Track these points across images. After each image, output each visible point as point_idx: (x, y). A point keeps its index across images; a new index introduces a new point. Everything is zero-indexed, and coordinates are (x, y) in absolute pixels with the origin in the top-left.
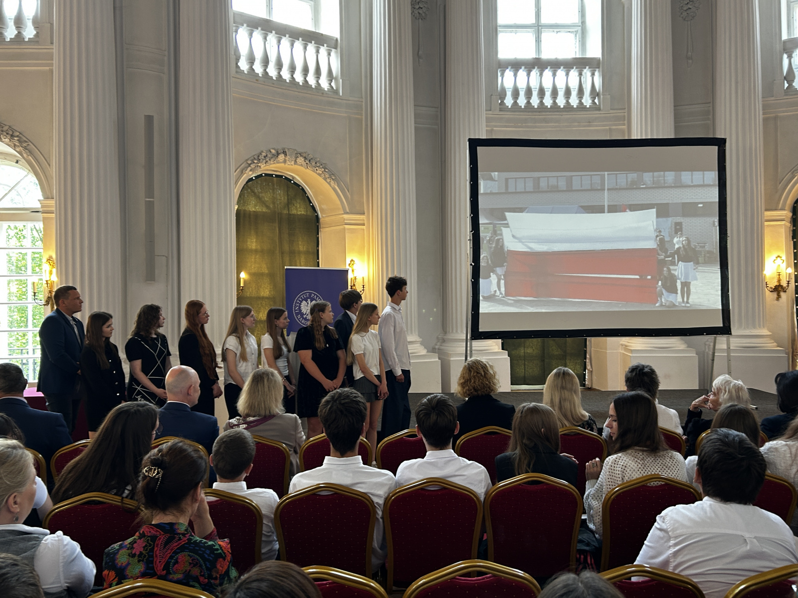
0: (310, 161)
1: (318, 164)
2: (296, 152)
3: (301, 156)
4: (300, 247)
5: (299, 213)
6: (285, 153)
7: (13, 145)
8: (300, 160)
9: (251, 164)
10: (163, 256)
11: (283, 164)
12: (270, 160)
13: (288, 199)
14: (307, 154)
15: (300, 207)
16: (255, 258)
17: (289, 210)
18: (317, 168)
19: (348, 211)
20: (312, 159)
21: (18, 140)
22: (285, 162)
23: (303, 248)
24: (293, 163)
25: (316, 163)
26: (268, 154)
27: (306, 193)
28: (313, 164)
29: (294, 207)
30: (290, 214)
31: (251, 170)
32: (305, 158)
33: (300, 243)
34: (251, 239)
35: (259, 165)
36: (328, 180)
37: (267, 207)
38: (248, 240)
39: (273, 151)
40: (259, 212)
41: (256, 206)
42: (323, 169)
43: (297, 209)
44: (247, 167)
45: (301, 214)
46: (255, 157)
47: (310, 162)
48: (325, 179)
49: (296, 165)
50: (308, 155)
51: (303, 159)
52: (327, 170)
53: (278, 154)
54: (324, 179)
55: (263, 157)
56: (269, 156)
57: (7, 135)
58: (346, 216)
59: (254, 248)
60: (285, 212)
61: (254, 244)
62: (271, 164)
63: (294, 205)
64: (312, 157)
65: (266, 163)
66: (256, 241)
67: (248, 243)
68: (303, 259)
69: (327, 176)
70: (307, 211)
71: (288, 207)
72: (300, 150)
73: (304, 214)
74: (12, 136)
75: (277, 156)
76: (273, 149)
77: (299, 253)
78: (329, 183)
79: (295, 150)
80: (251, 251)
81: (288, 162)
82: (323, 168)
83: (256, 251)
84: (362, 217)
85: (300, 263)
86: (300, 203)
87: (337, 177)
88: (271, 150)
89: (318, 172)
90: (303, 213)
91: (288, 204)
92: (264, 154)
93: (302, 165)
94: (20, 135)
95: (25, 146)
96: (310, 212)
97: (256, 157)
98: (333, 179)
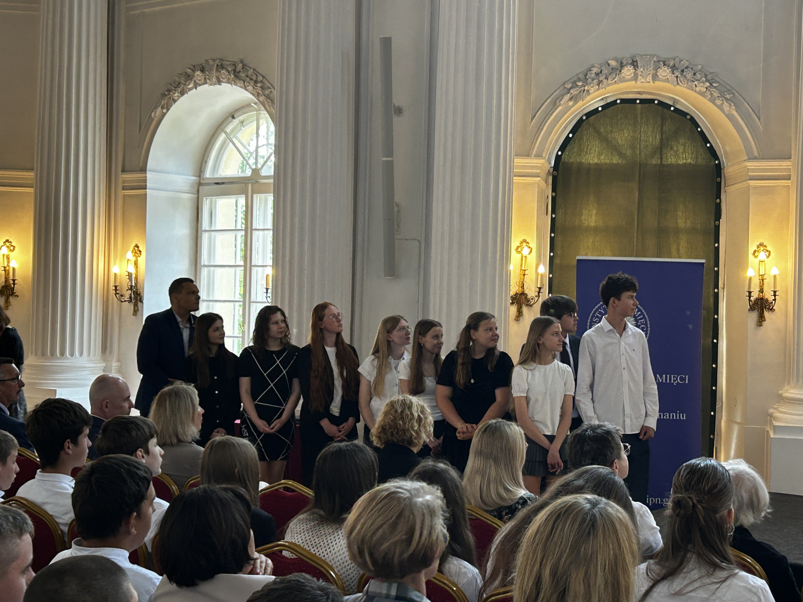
0: (683, 71)
1: (698, 76)
2: (655, 59)
3: (664, 65)
4: (679, 221)
5: (681, 162)
6: (634, 64)
7: (256, 94)
8: (664, 72)
9: (571, 88)
10: (415, 239)
11: (633, 82)
12: (607, 78)
13: (661, 139)
14: (677, 60)
15: (684, 152)
16: (593, 242)
17: (661, 159)
18: (696, 83)
19: (756, 154)
20: (686, 68)
21: (261, 87)
22: (635, 78)
23: (686, 222)
24: (650, 78)
25: (695, 74)
26: (603, 68)
27: (698, 126)
28: (689, 76)
29: (672, 152)
30: (664, 165)
31: (571, 99)
32: (674, 68)
33: (680, 213)
34: (589, 211)
35: (586, 88)
36: (718, 102)
37: (621, 155)
38: (584, 212)
39: (613, 63)
40: (606, 164)
41: (600, 154)
42: (708, 84)
43: (676, 155)
44: (563, 95)
45: (684, 164)
46: (579, 76)
47: (682, 74)
48: (712, 100)
49: (656, 82)
50: (681, 61)
51: (669, 71)
52: (715, 85)
53: (622, 66)
54: (710, 100)
55: (593, 75)
56: (605, 71)
57: (251, 82)
58: (751, 165)
59: (593, 224)
60: (655, 161)
61: (594, 218)
62: (609, 85)
63: (672, 148)
64: (687, 64)
65: (598, 85)
66: (597, 214)
67: (583, 217)
68: (683, 244)
69: (716, 95)
70: (697, 158)
71: (661, 151)
72: (664, 55)
73: (691, 163)
74: (256, 82)
75: (621, 71)
76: (613, 59)
77: (677, 231)
78: (720, 108)
79: (653, 56)
80: (588, 229)
81: (640, 77)
82: (707, 81)
83: (596, 230)
84: (785, 164)
85: (678, 250)
86: (684, 145)
87: (737, 94)
88: (609, 62)
89: (697, 89)
90: (689, 161)
91: (662, 147)
92: (595, 70)
93: (667, 80)
94: (264, 80)
95: (268, 95)
96: (702, 159)
97: (582, 76)
98: (727, 99)
